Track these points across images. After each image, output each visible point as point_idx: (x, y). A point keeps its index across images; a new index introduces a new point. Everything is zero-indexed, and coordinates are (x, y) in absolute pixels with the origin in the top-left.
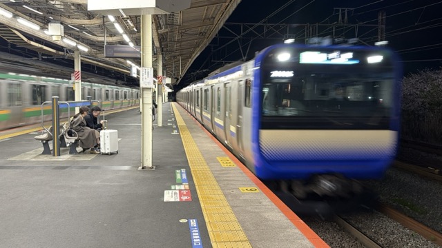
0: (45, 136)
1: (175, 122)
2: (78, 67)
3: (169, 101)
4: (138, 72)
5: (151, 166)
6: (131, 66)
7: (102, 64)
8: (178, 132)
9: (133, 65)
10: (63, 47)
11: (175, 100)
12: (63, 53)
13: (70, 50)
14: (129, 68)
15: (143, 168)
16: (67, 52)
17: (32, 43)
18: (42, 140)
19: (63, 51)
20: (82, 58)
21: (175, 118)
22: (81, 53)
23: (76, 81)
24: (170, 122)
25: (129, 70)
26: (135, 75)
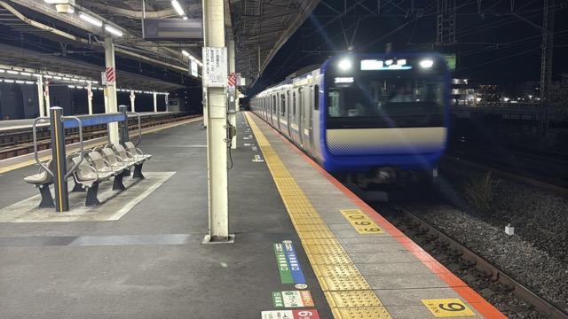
0: (41, 177)
1: (254, 141)
2: (111, 63)
3: (241, 110)
4: (200, 70)
5: (226, 234)
6: (190, 61)
7: (148, 59)
8: (262, 158)
9: (191, 58)
10: (87, 32)
11: (248, 109)
12: (86, 41)
13: (98, 36)
14: (187, 64)
15: (212, 239)
16: (93, 40)
17: (34, 23)
18: (37, 183)
19: (87, 38)
20: (118, 50)
21: (253, 135)
22: (114, 40)
23: (109, 83)
24: (247, 141)
25: (187, 68)
26: (195, 74)
